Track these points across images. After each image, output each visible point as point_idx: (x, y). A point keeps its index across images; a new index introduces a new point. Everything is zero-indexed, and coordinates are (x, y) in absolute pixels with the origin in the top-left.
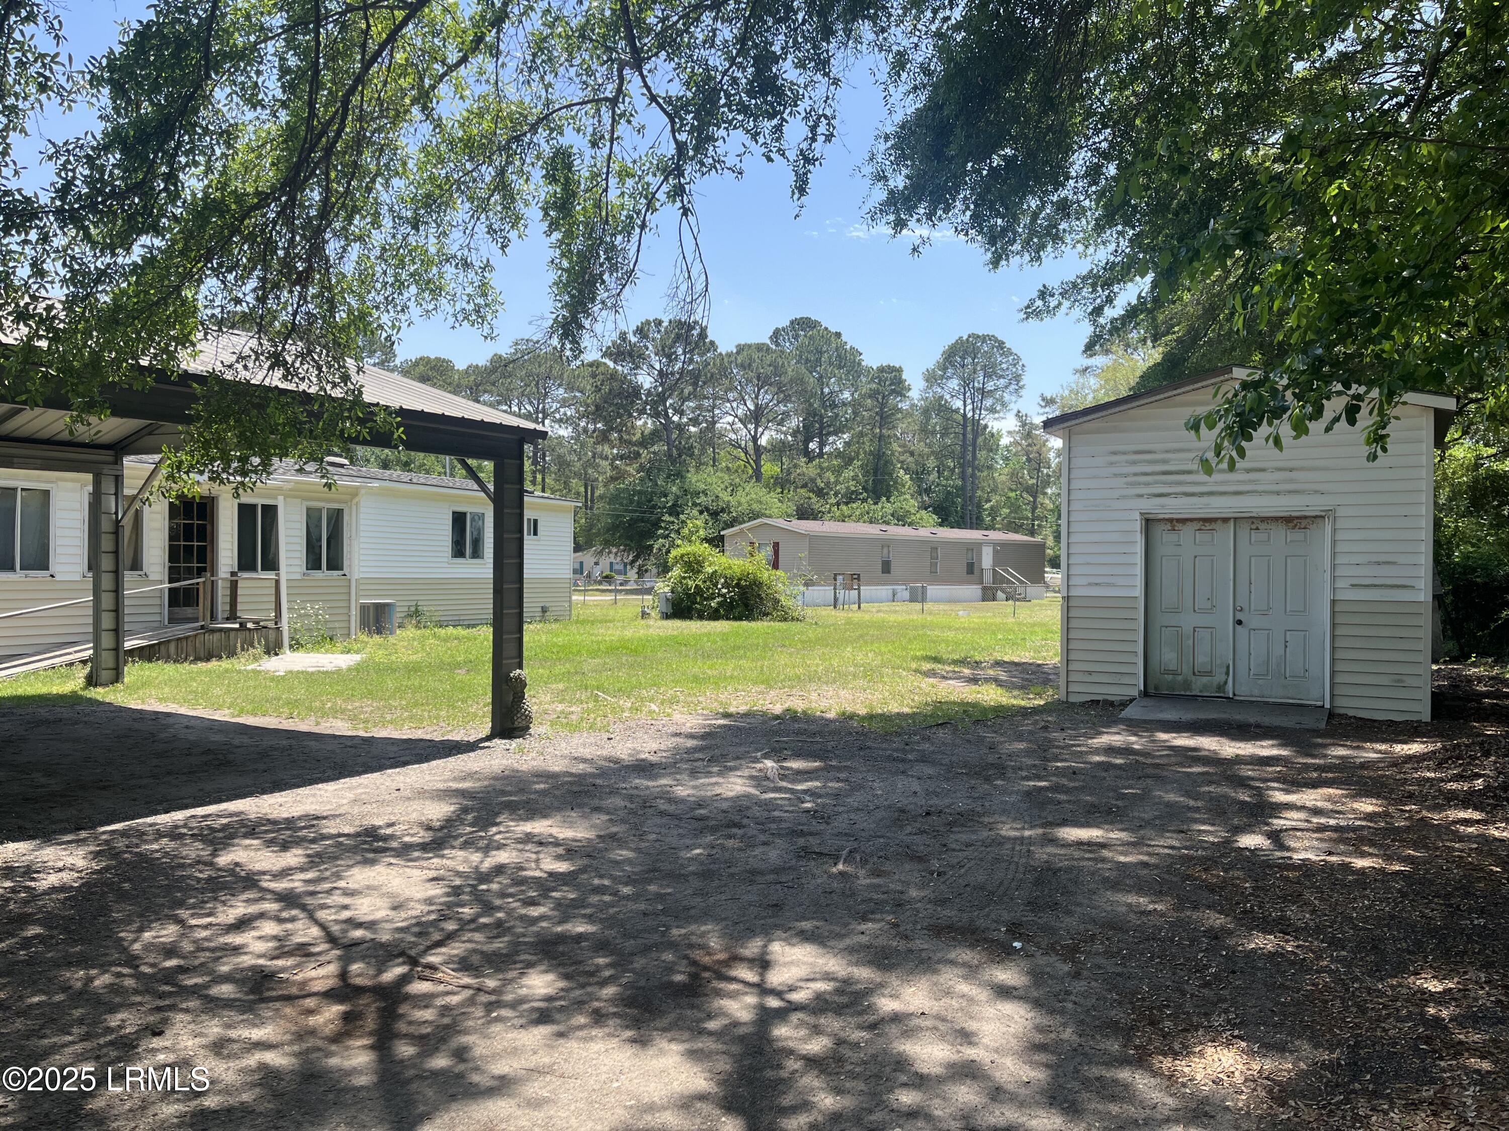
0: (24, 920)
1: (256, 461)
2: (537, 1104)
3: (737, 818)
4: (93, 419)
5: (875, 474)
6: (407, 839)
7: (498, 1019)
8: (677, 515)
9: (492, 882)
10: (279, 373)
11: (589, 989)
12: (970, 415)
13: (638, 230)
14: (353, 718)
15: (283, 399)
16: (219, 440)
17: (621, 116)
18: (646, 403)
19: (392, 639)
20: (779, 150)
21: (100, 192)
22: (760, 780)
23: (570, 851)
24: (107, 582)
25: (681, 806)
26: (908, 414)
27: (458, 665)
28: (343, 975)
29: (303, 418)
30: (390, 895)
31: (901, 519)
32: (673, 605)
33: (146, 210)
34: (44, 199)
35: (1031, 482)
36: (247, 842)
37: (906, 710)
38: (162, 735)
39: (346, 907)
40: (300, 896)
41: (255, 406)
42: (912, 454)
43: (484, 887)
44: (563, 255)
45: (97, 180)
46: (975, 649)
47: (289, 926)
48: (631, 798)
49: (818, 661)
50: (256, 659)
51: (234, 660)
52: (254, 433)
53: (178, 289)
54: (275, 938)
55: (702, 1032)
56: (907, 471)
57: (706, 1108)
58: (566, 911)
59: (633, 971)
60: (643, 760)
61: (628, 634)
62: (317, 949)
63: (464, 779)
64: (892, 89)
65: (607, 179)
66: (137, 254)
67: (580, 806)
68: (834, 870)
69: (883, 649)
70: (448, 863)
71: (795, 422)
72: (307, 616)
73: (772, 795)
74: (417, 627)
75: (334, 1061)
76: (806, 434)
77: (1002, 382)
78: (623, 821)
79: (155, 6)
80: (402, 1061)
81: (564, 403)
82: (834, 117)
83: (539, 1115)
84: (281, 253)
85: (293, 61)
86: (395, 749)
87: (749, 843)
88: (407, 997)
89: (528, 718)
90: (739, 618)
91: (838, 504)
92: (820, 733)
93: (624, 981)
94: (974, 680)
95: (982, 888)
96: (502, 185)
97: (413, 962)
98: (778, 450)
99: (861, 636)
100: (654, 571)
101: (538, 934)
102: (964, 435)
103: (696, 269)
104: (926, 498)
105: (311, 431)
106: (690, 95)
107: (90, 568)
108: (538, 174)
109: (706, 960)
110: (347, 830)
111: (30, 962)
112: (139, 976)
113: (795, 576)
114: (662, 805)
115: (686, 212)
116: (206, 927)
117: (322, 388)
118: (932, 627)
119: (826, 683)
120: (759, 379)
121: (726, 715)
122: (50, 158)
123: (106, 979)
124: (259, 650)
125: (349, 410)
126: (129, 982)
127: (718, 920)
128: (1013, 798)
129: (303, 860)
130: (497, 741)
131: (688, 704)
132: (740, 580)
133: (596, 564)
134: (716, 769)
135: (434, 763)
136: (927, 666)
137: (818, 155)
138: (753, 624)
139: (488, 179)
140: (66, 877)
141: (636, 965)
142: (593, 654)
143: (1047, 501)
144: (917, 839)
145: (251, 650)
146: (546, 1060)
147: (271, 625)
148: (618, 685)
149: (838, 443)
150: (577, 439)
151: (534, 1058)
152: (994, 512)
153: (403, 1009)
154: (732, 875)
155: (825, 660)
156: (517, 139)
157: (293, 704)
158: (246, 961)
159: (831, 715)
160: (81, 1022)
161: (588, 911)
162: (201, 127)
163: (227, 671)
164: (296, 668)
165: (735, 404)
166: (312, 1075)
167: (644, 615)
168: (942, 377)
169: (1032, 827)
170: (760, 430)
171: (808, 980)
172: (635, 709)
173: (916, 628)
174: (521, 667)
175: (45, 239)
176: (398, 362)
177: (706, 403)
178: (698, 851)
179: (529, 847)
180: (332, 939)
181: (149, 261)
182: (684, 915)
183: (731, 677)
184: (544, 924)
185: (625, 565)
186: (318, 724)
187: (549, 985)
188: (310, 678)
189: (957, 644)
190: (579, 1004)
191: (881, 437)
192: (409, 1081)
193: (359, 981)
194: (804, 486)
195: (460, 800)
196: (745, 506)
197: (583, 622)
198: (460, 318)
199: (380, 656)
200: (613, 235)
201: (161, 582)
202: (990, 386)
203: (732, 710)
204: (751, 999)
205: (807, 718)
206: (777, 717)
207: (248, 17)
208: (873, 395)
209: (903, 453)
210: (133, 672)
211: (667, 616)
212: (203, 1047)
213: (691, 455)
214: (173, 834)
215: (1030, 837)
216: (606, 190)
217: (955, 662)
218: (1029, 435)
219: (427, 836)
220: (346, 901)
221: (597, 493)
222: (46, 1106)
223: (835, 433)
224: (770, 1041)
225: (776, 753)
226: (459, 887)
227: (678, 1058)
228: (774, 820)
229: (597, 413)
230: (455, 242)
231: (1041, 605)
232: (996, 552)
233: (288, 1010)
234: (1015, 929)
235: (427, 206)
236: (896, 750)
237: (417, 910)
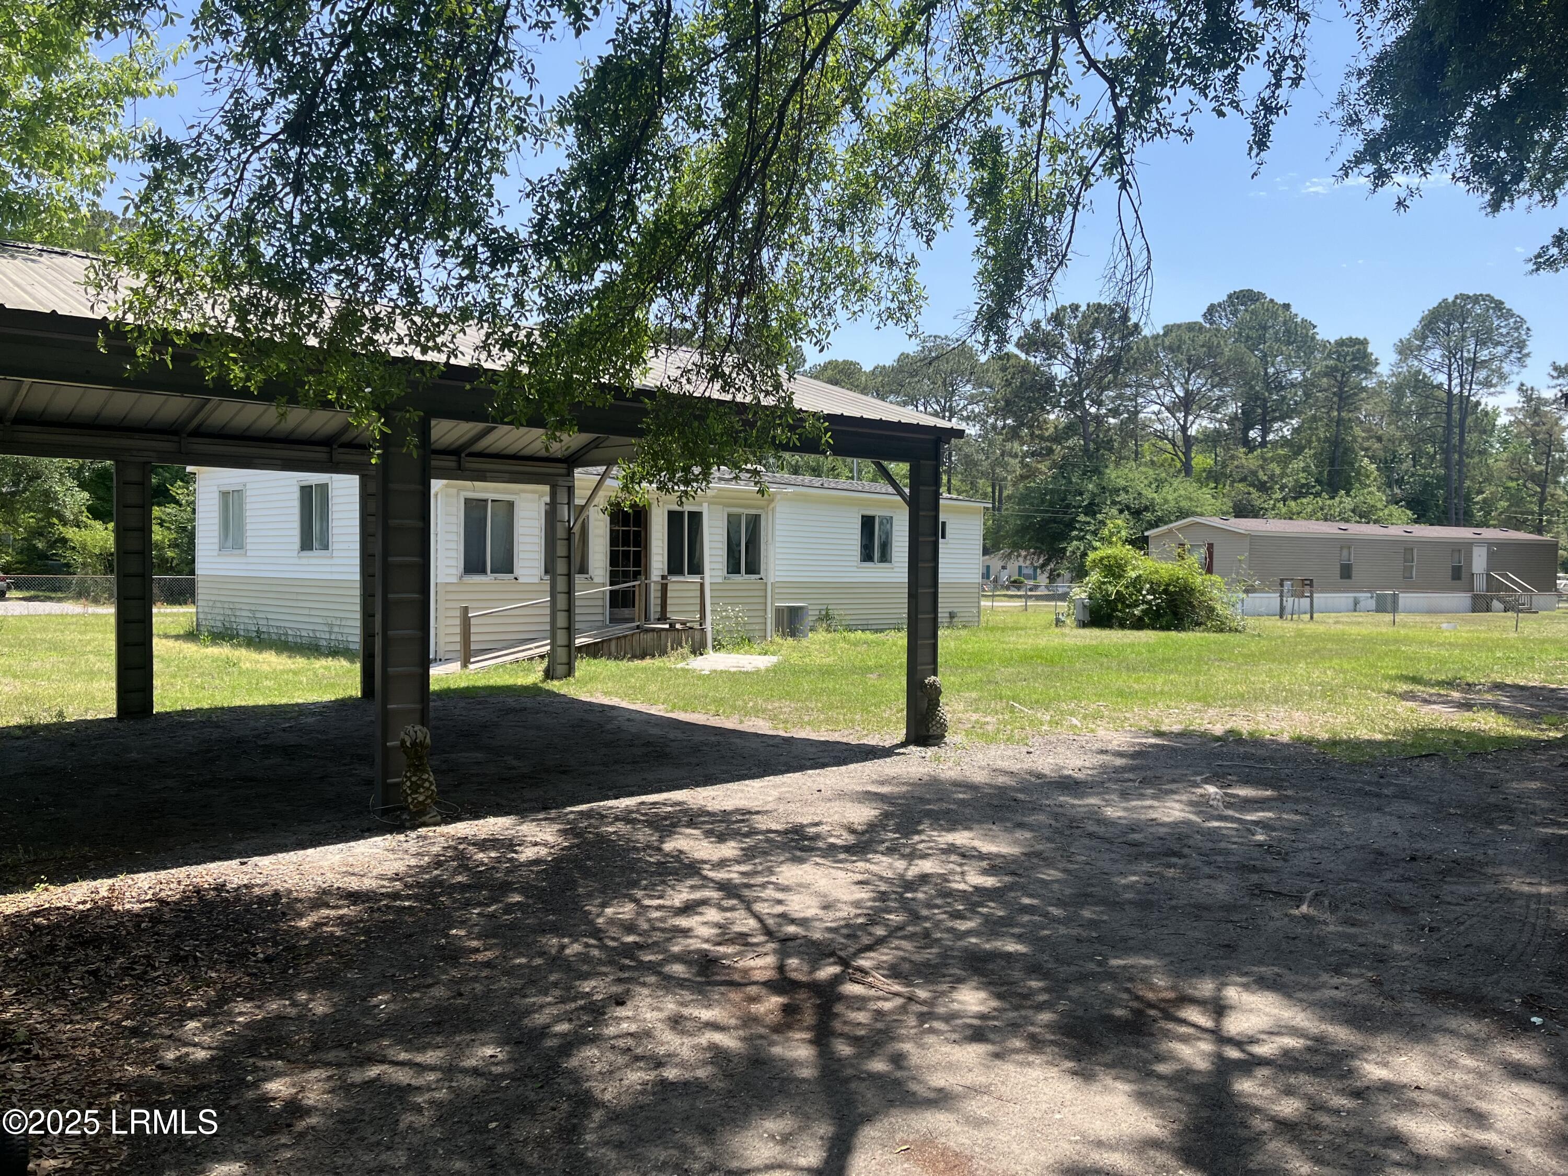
0: (506, 887)
1: (697, 470)
2: (979, 1123)
3: (1176, 847)
4: (565, 437)
5: (1332, 463)
6: (832, 840)
7: (932, 1031)
8: (1094, 514)
9: (915, 891)
10: (717, 385)
11: (1023, 1013)
12: (1456, 390)
13: (1070, 209)
14: (774, 718)
15: (722, 410)
16: (665, 452)
17: (1053, 89)
18: (1061, 394)
19: (805, 642)
20: (1232, 102)
21: (569, 223)
22: (1202, 805)
23: (994, 865)
24: (561, 585)
25: (1111, 830)
26: (1375, 393)
27: (869, 670)
28: (781, 968)
29: (738, 426)
30: (817, 894)
31: (1364, 515)
32: (1091, 612)
33: (607, 239)
34: (523, 234)
35: (1538, 469)
36: (689, 831)
37: (1379, 737)
38: (609, 727)
39: (780, 902)
40: (736, 886)
41: (696, 418)
42: (1379, 439)
43: (909, 895)
44: (989, 243)
45: (567, 213)
46: (1466, 669)
47: (728, 915)
48: (1056, 816)
49: (1263, 677)
50: (684, 658)
51: (665, 659)
52: (695, 443)
53: (633, 310)
54: (718, 925)
55: (1151, 1074)
56: (1372, 459)
57: (1161, 1158)
58: (993, 927)
59: (1070, 999)
60: (1069, 777)
61: (1042, 642)
62: (755, 940)
63: (882, 783)
64: (1367, 20)
65: (1037, 157)
66: (599, 278)
67: (1002, 820)
68: (1296, 912)
69: (1346, 666)
70: (873, 868)
71: (1232, 408)
72: (728, 617)
73: (1216, 824)
74: (828, 630)
75: (777, 1050)
76: (1246, 420)
77: (1500, 350)
78: (1049, 840)
79: (613, 40)
80: (840, 1060)
81: (972, 400)
82: (1303, 57)
83: (980, 1135)
84: (720, 268)
85: (733, 79)
86: (814, 750)
87: (1192, 875)
88: (841, 998)
89: (943, 727)
90: (1167, 628)
91: (1284, 500)
92: (1272, 759)
93: (1061, 1008)
94: (1467, 706)
95: (1489, 950)
96: (927, 177)
97: (844, 963)
98: (1212, 439)
99: (1317, 651)
100: (1067, 575)
101: (966, 950)
102: (1449, 414)
103: (1137, 245)
104: (1397, 490)
105: (746, 440)
106: (1130, 54)
107: (546, 572)
108: (964, 160)
109: (1150, 995)
110: (774, 827)
111: (512, 926)
112: (603, 947)
113: (1234, 581)
114: (1091, 827)
115: (1124, 184)
116: (659, 908)
117: (756, 398)
118: (1407, 641)
119: (1277, 703)
120: (1189, 361)
121: (1159, 734)
122: (528, 195)
123: (576, 948)
124: (686, 650)
125: (780, 417)
126: (596, 953)
127: (1161, 955)
128: (1524, 847)
129: (737, 852)
130: (912, 748)
131: (1113, 720)
132: (1168, 585)
133: (1004, 568)
134: (1150, 791)
135: (852, 766)
136: (1403, 687)
137: (1282, 102)
138: (1183, 635)
139: (913, 172)
140: (543, 851)
141: (1071, 993)
142: (1007, 662)
143: (1559, 492)
144: (1401, 886)
145: (680, 650)
146: (983, 1079)
147: (697, 626)
148: (1035, 696)
149: (1284, 430)
150: (985, 437)
151: (970, 1075)
152: (1487, 505)
153: (839, 1008)
154: (1174, 908)
155: (1272, 677)
156: (944, 127)
157: (719, 702)
158: (694, 944)
159: (1285, 738)
160: (555, 985)
161: (1016, 930)
162: (651, 153)
163: (660, 668)
164: (720, 667)
165: (1161, 392)
166: (757, 1061)
167: (1058, 623)
168: (1420, 348)
169: (1552, 883)
170: (1191, 418)
171: (1272, 1033)
172: (1055, 723)
173: (1386, 642)
174: (935, 674)
175: (524, 271)
176: (807, 366)
177: (1128, 391)
178: (1134, 878)
179: (953, 858)
180: (768, 932)
181: (608, 287)
182: (1123, 946)
183: (1162, 692)
184: (973, 940)
185: (1035, 569)
186: (741, 722)
187: (982, 1002)
188: (735, 678)
189: (1443, 662)
190: (1014, 1027)
191: (1339, 421)
192: (847, 1080)
193: (794, 975)
194: (1243, 480)
195: (880, 805)
196: (1173, 503)
197: (993, 629)
198: (884, 317)
199: (795, 658)
200: (1043, 216)
201: (604, 585)
202: (1484, 355)
203: (1164, 728)
204: (1206, 1046)
205: (1256, 741)
206: (1217, 739)
207: (692, 41)
208: (1330, 372)
209: (1368, 439)
210: (583, 666)
211: (1083, 625)
212: (659, 1020)
213: (1111, 449)
214: (626, 817)
215: (1549, 895)
216: (1036, 170)
217: (1440, 684)
218: (1536, 412)
219: (851, 839)
220: (779, 896)
221: (1005, 493)
222: (529, 1060)
223: (1282, 419)
224: (1231, 1095)
225: (1216, 778)
226: (884, 893)
227: (1124, 1099)
228: (1220, 852)
229: (1007, 408)
230: (880, 241)
231: (1551, 618)
232: (1491, 555)
233: (732, 995)
234: (1533, 1002)
235: (853, 206)
236: (1369, 783)
237: (846, 911)
